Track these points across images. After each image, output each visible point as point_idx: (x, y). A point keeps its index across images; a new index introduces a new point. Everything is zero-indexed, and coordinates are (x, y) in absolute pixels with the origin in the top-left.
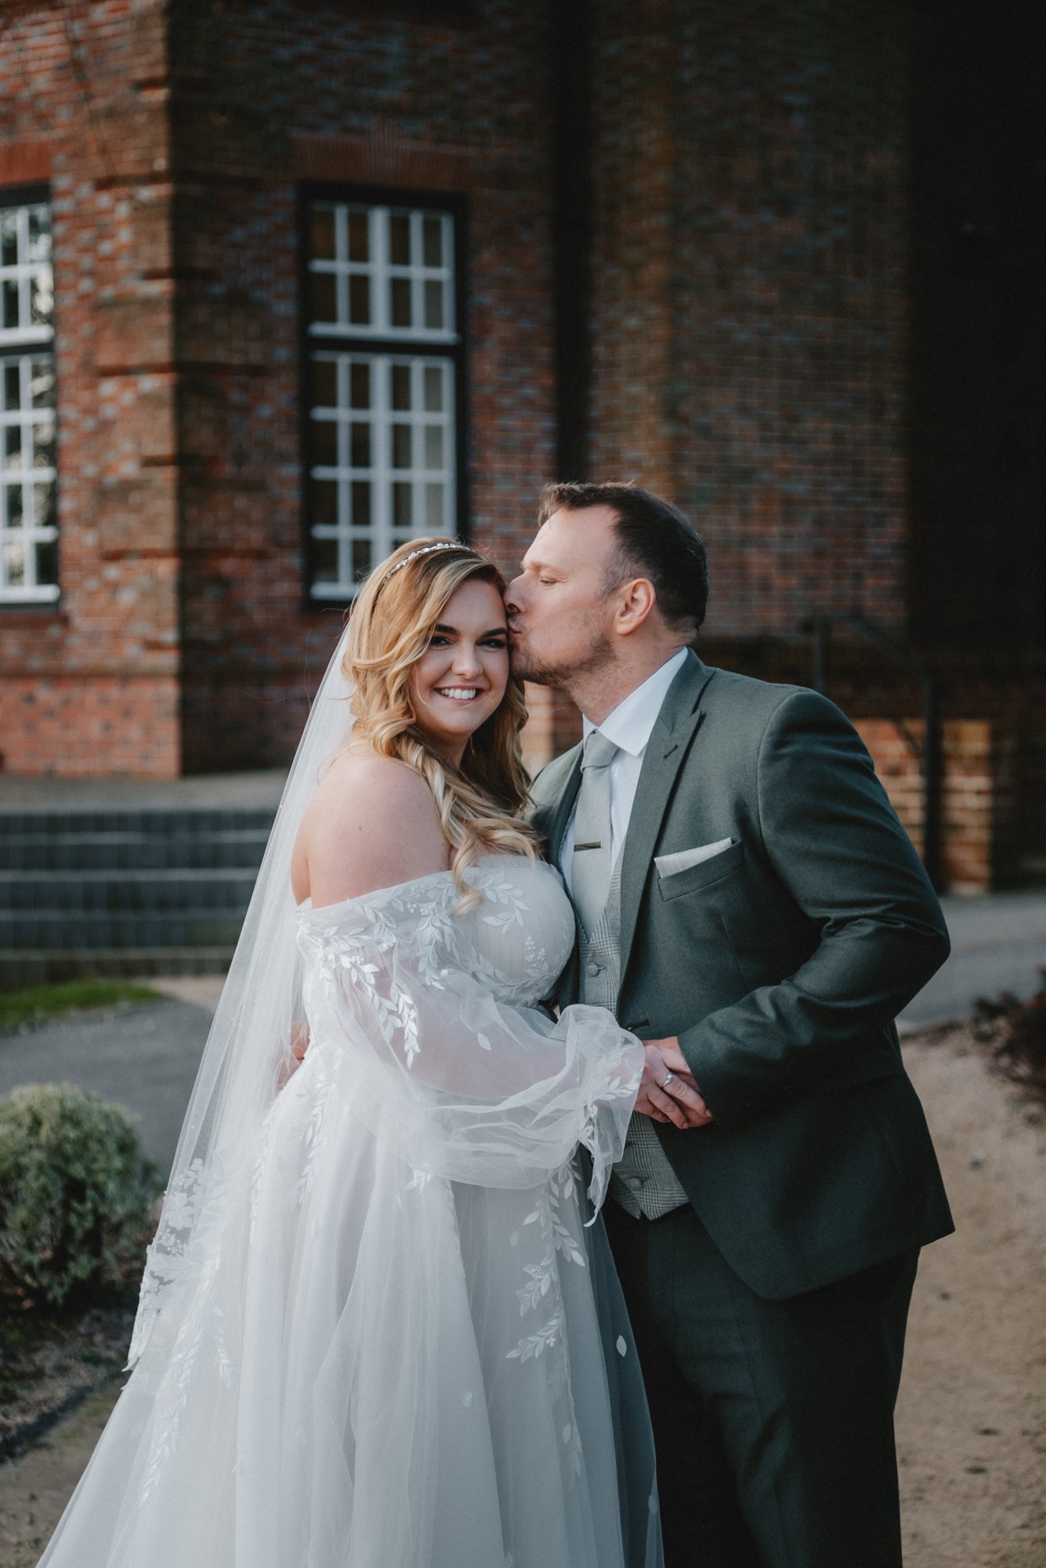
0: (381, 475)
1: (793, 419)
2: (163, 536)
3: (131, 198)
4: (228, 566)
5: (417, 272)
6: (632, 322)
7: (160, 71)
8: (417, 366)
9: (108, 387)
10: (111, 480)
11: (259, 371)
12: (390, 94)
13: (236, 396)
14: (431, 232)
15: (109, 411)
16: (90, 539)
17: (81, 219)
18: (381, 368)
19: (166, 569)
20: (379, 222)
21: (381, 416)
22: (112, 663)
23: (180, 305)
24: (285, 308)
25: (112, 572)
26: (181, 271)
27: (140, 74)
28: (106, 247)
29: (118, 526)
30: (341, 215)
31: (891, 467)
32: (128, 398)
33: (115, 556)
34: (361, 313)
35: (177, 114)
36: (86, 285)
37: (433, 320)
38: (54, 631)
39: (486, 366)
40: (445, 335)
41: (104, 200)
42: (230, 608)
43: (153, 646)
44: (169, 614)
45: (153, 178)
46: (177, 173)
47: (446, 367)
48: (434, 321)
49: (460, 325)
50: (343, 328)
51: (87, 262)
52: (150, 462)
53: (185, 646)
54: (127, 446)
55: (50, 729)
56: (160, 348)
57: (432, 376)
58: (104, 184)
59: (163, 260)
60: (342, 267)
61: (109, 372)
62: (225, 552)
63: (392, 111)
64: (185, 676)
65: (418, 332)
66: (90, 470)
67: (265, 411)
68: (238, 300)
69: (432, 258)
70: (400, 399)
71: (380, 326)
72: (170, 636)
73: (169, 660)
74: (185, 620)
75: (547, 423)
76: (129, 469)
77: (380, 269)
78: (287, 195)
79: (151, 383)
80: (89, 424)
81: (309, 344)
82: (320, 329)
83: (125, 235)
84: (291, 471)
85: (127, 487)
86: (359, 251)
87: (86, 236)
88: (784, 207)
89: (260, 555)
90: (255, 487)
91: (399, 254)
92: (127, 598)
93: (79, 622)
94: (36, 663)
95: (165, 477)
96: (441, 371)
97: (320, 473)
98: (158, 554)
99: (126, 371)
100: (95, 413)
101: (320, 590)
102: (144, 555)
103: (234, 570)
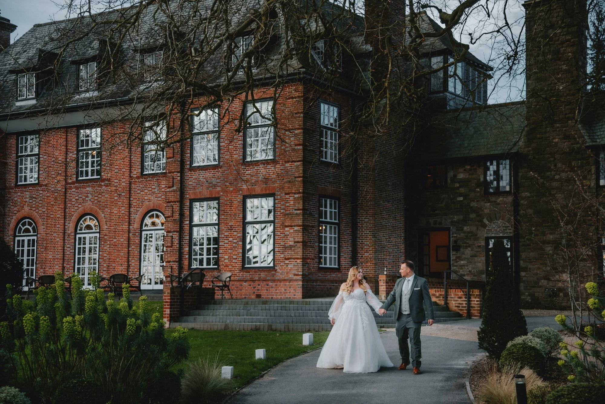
0: (328, 246)
1: (390, 238)
2: (300, 255)
3: (294, 196)
5: (333, 210)
6: (366, 220)
7: (301, 175)
8: (333, 227)
9: (287, 229)
10: (287, 245)
11: (313, 227)
13: (310, 231)
14: (335, 204)
15: (287, 233)
16: (282, 256)
17: (281, 200)
18: (328, 227)
19: (300, 261)
20: (328, 202)
21: (328, 235)
22: (286, 278)
23: (304, 215)
24: (316, 216)
25: (287, 262)
26: (304, 209)
27: (297, 175)
28: (287, 204)
29: (288, 254)
30: (324, 200)
31: (402, 247)
33: (288, 259)
34: (326, 218)
35: (304, 182)
36: (282, 211)
38: (273, 272)
39: (342, 227)
40: (337, 221)
41: (287, 196)
42: (309, 269)
43: (298, 275)
44: (300, 269)
45: (299, 193)
46: (303, 193)
48: (335, 219)
50: (323, 220)
51: (283, 207)
52: (295, 242)
53: (303, 275)
54: (291, 239)
55: (273, 290)
56: (300, 222)
57: (335, 228)
58: (286, 194)
59: (301, 207)
60: (324, 209)
61: (288, 227)
62: (308, 258)
64: (303, 281)
65: (333, 221)
66: (282, 243)
68: (311, 214)
69: (335, 208)
70: (331, 231)
71: (328, 220)
72: (300, 273)
73: (300, 277)
74: (303, 271)
75: (350, 237)
76: (292, 243)
77: (328, 210)
78: (317, 196)
79: (296, 228)
80: (282, 235)
81: (319, 222)
82: (321, 220)
83: (292, 203)
84: (317, 244)
85: (291, 246)
86: (326, 206)
87: (282, 203)
88: (389, 202)
89: (313, 259)
90: (312, 247)
91: (331, 207)
92: (290, 266)
93: (278, 271)
94: (268, 278)
95: (300, 245)
96: (336, 227)
97: (320, 245)
98: (298, 259)
99: (291, 226)
100: (285, 233)
101: (320, 266)
102: (294, 259)
103: (309, 262)
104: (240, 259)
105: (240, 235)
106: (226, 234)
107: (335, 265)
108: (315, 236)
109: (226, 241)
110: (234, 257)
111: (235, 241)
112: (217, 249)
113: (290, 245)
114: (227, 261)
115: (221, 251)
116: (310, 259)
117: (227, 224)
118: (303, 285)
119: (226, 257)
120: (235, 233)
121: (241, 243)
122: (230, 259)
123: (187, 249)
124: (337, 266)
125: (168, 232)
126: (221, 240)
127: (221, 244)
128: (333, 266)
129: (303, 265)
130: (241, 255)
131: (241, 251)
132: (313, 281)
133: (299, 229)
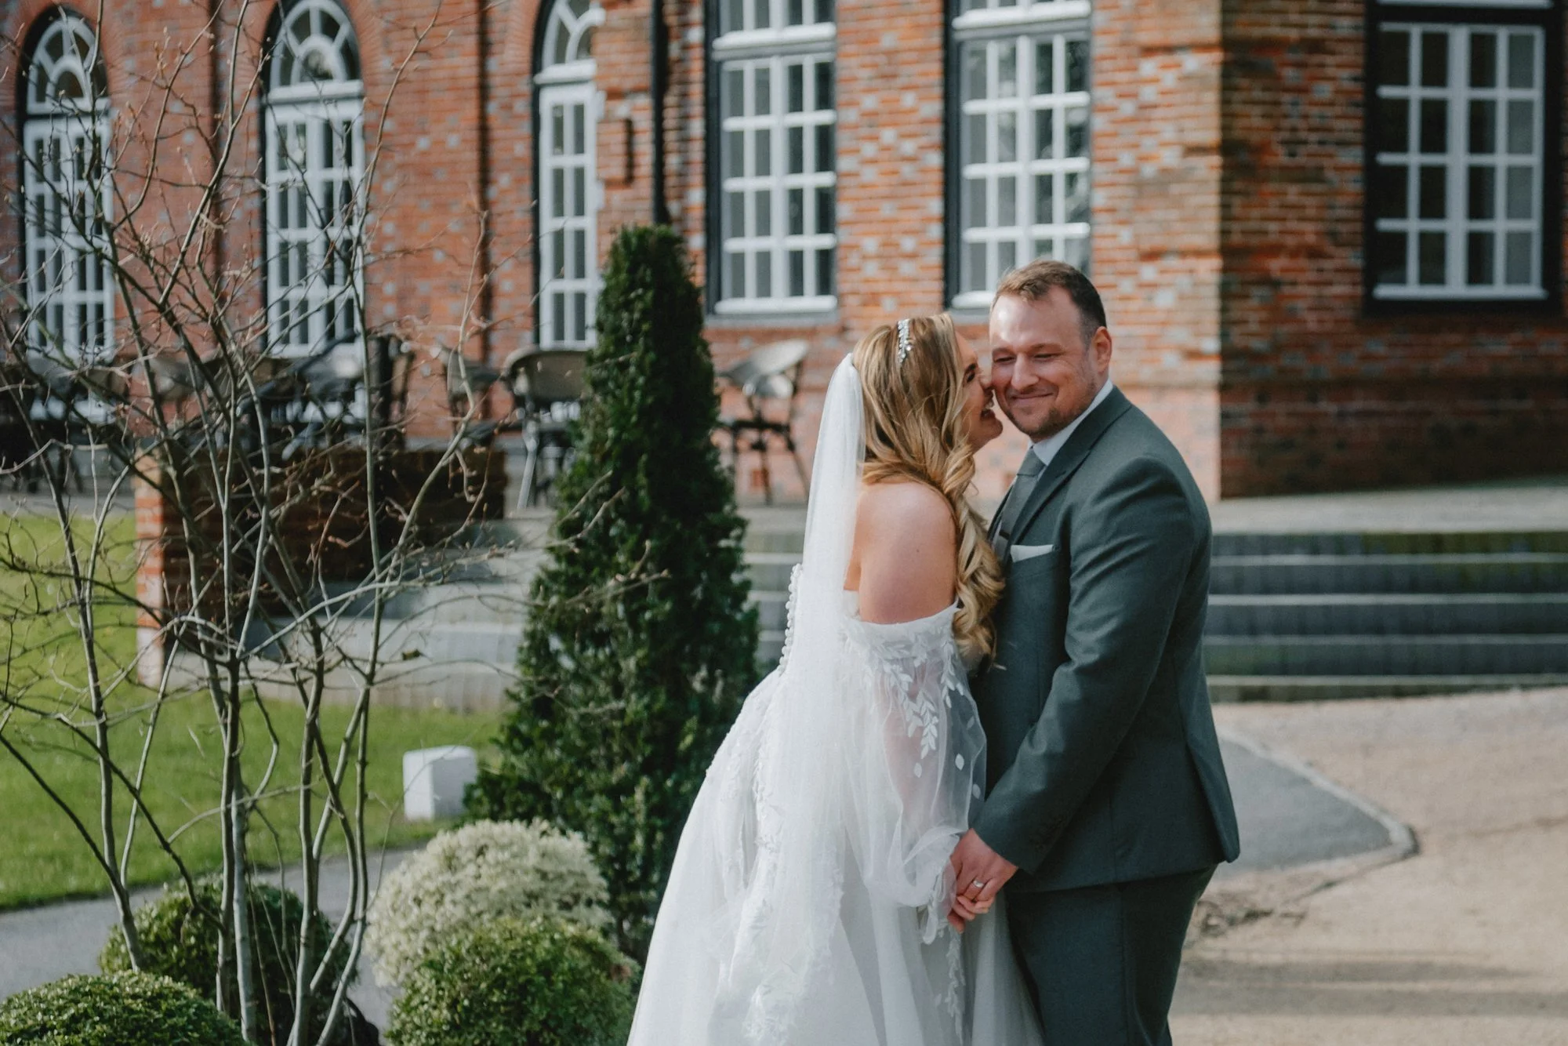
0: (1457, 160)
2: (1206, 232)
4: (1276, 265)
8: (1503, 35)
9: (1149, 67)
10: (1149, 170)
11: (1315, 46)
13: (1289, 74)
15: (1149, 94)
16: (1125, 235)
18: (1459, 39)
19: (1209, 269)
21: (1458, 94)
22: (1147, 373)
25: (1149, 272)
29: (1153, 222)
32: (1169, 79)
33: (1152, 256)
40: (1538, 1)
42: (1284, 318)
43: (1194, 355)
44: (1210, 321)
47: (1538, 34)
52: (1194, 150)
53: (1227, 355)
54: (1169, 132)
56: (1208, 23)
57: (1517, 44)
61: (1149, 51)
62: (1275, 250)
64: (1224, 389)
66: (1126, 159)
67: (1324, 91)
70: (1481, 74)
72: (1212, 345)
73: (1210, 371)
74: (1226, 326)
76: (1170, 158)
79: (1193, 62)
80: (1128, 108)
81: (1378, 13)
84: (1353, 157)
85: (1167, 176)
89: (1314, 253)
90: (1309, 176)
92: (1165, 299)
95: (1209, 167)
96: (1530, 40)
97: (1387, 159)
98: (1199, 253)
99: (1169, 49)
100: (1134, 95)
101: (1385, 291)
102: (1183, 254)
103: (1284, 270)
104: (934, 256)
105: (933, 108)
106: (870, 102)
108: (1331, 104)
109: (869, 150)
110: (908, 244)
111: (909, 147)
112: (826, 199)
113: (1165, 171)
114: (871, 269)
115: (843, 211)
116: (1294, 253)
117: (871, 39)
118: (1225, 416)
119: (871, 244)
120: (909, 99)
121: (935, 159)
122: (889, 255)
123: (696, 197)
124: (1533, 290)
125: (614, 95)
126: (842, 140)
127: (844, 163)
128: (1499, 289)
129: (1227, 294)
130: (936, 231)
131: (935, 206)
132: (1313, 390)
133: (1205, 65)
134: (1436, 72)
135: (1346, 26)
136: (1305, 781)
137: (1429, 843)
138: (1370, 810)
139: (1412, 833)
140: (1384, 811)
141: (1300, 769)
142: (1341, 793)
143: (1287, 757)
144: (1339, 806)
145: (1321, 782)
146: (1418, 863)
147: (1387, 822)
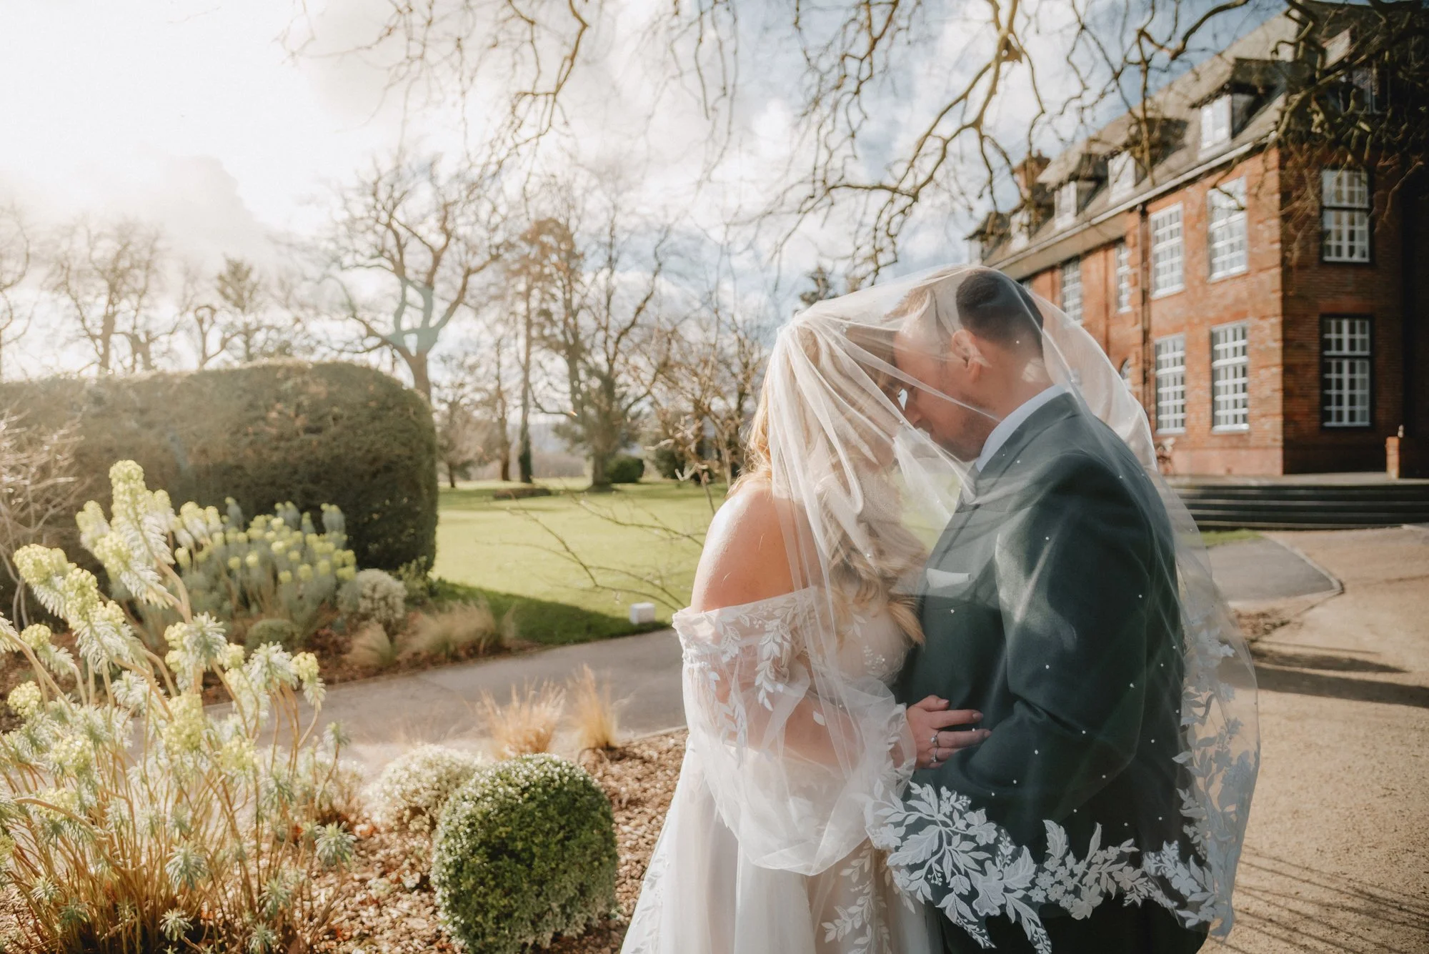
0: (1346, 392)
2: (1279, 410)
3: (1270, 321)
4: (1298, 418)
5: (1358, 336)
7: (1279, 288)
8: (1358, 362)
9: (1262, 372)
10: (1262, 396)
11: (1306, 366)
12: (1349, 289)
13: (1301, 372)
14: (1363, 326)
15: (1262, 378)
16: (1257, 412)
17: (1254, 328)
18: (1346, 364)
19: (1280, 419)
20: (1345, 324)
21: (1346, 376)
22: (1262, 445)
23: (1284, 349)
24: (1315, 347)
25: (1263, 420)
26: (1285, 340)
27: (1275, 289)
28: (1261, 334)
29: (1264, 408)
30: (1333, 323)
32: (1268, 374)
33: (1264, 416)
34: (1339, 347)
35: (1284, 298)
37: (1363, 349)
38: (1248, 437)
39: (1380, 362)
40: (1367, 353)
41: (1262, 323)
42: (1299, 429)
43: (1277, 440)
44: (1280, 431)
45: (1277, 316)
46: (1284, 314)
47: (1367, 363)
49: (1372, 349)
50: (1334, 352)
52: (1274, 390)
53: (1284, 440)
54: (1268, 387)
55: (1244, 462)
56: (1277, 359)
57: (1362, 364)
58: (1260, 319)
59: (1280, 337)
60: (1333, 336)
61: (1263, 367)
62: (1298, 414)
63: (1350, 293)
64: (1284, 448)
65: (1358, 353)
66: (1257, 393)
68: (1301, 346)
69: (1363, 332)
70: (1352, 370)
71: (1346, 352)
72: (1280, 437)
73: (1280, 444)
74: (1284, 433)
76: (1269, 393)
77: (1346, 336)
78: (1316, 318)
79: (1275, 370)
80: (1258, 381)
81: (1323, 357)
82: (1327, 353)
83: (1268, 331)
84: (1317, 392)
85: (1268, 397)
86: (1339, 331)
89: (1307, 415)
90: (1304, 396)
91: (1352, 331)
92: (1267, 427)
93: (1254, 434)
95: (1279, 395)
96: (1365, 364)
97: (1326, 392)
98: (1277, 415)
99: (1268, 367)
100: (1259, 378)
101: (1327, 424)
102: (1273, 415)
104: (1209, 418)
105: (1208, 384)
106: (1193, 384)
107: (1363, 420)
108: (1311, 379)
109: (1193, 395)
110: (1203, 416)
111: (1203, 394)
114: (1194, 422)
115: (1186, 409)
116: (1302, 415)
117: (1192, 370)
118: (1284, 454)
119: (1194, 416)
120: (1203, 383)
121: (1209, 396)
122: (1198, 418)
124: (1367, 423)
126: (1187, 393)
127: (1187, 398)
128: (1358, 423)
129: (1284, 425)
130: (1209, 413)
131: (1208, 406)
132: (1307, 449)
133: (1277, 370)
134: (1340, 370)
135: (1315, 360)
136: (1303, 561)
137: (1347, 587)
138: (1325, 573)
139: (1342, 584)
140: (1331, 574)
141: (1302, 556)
142: (1316, 566)
143: (1299, 552)
144: (1315, 571)
145: (1309, 561)
146: (1343, 597)
147: (1332, 579)
